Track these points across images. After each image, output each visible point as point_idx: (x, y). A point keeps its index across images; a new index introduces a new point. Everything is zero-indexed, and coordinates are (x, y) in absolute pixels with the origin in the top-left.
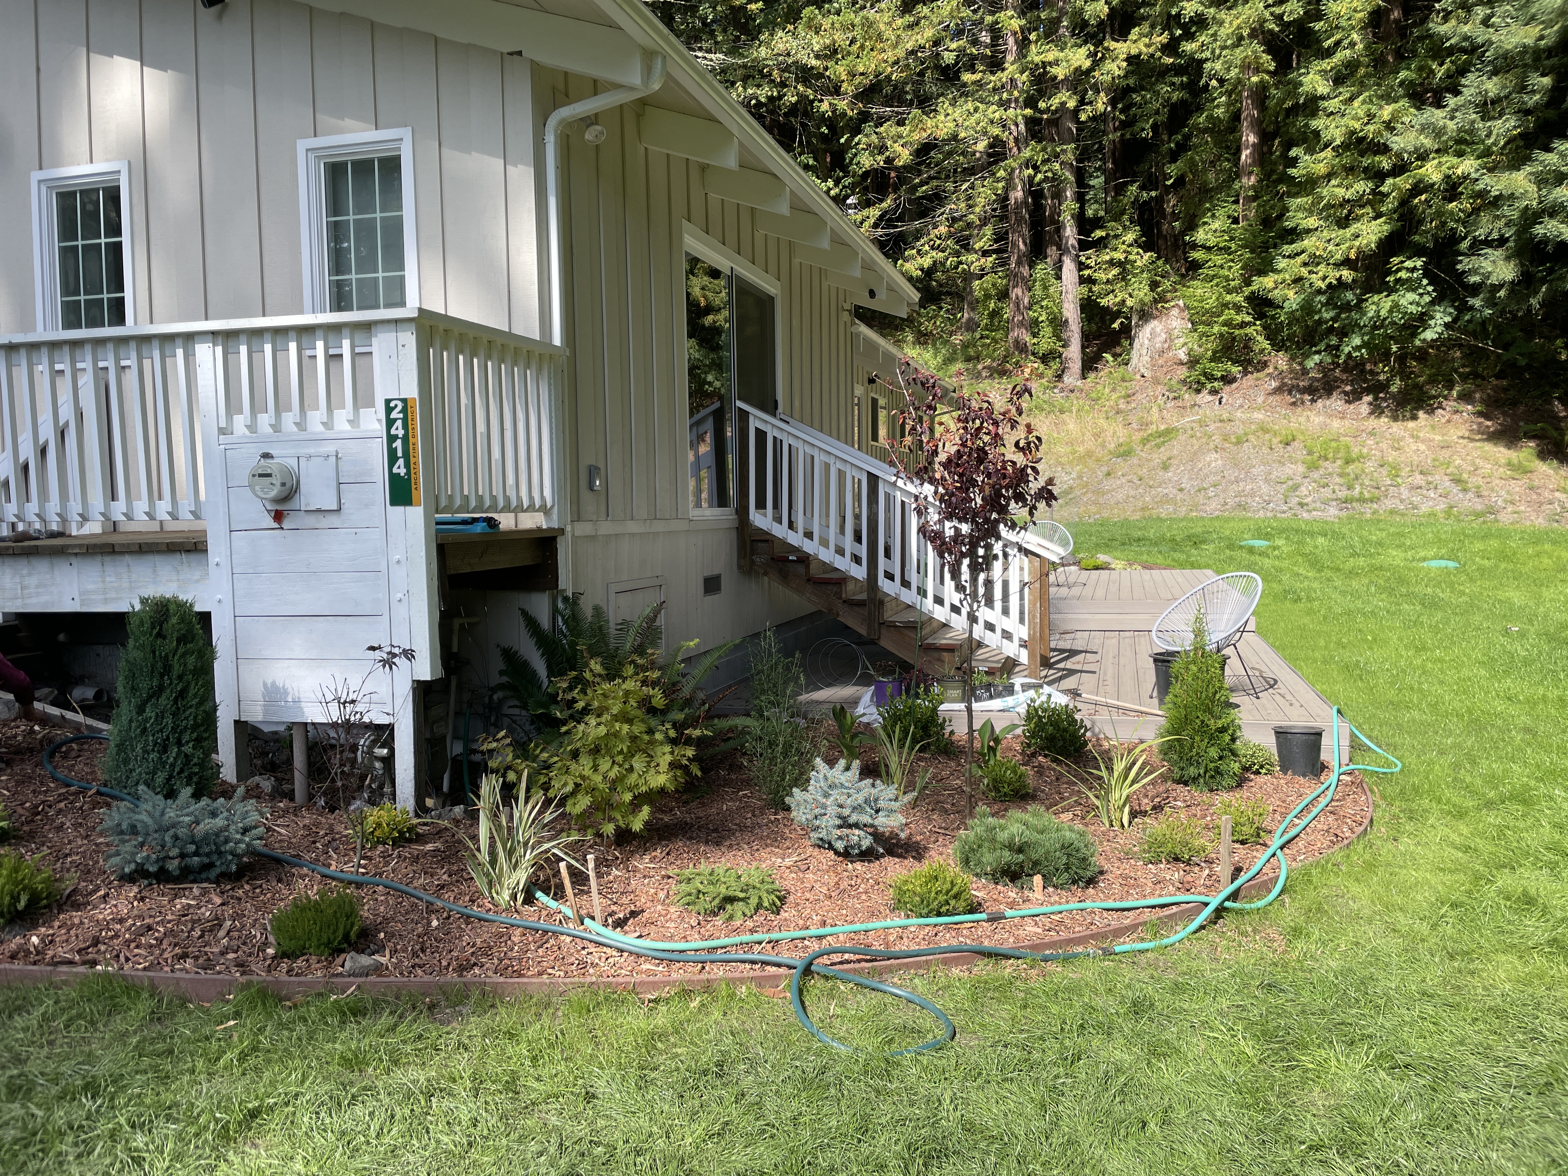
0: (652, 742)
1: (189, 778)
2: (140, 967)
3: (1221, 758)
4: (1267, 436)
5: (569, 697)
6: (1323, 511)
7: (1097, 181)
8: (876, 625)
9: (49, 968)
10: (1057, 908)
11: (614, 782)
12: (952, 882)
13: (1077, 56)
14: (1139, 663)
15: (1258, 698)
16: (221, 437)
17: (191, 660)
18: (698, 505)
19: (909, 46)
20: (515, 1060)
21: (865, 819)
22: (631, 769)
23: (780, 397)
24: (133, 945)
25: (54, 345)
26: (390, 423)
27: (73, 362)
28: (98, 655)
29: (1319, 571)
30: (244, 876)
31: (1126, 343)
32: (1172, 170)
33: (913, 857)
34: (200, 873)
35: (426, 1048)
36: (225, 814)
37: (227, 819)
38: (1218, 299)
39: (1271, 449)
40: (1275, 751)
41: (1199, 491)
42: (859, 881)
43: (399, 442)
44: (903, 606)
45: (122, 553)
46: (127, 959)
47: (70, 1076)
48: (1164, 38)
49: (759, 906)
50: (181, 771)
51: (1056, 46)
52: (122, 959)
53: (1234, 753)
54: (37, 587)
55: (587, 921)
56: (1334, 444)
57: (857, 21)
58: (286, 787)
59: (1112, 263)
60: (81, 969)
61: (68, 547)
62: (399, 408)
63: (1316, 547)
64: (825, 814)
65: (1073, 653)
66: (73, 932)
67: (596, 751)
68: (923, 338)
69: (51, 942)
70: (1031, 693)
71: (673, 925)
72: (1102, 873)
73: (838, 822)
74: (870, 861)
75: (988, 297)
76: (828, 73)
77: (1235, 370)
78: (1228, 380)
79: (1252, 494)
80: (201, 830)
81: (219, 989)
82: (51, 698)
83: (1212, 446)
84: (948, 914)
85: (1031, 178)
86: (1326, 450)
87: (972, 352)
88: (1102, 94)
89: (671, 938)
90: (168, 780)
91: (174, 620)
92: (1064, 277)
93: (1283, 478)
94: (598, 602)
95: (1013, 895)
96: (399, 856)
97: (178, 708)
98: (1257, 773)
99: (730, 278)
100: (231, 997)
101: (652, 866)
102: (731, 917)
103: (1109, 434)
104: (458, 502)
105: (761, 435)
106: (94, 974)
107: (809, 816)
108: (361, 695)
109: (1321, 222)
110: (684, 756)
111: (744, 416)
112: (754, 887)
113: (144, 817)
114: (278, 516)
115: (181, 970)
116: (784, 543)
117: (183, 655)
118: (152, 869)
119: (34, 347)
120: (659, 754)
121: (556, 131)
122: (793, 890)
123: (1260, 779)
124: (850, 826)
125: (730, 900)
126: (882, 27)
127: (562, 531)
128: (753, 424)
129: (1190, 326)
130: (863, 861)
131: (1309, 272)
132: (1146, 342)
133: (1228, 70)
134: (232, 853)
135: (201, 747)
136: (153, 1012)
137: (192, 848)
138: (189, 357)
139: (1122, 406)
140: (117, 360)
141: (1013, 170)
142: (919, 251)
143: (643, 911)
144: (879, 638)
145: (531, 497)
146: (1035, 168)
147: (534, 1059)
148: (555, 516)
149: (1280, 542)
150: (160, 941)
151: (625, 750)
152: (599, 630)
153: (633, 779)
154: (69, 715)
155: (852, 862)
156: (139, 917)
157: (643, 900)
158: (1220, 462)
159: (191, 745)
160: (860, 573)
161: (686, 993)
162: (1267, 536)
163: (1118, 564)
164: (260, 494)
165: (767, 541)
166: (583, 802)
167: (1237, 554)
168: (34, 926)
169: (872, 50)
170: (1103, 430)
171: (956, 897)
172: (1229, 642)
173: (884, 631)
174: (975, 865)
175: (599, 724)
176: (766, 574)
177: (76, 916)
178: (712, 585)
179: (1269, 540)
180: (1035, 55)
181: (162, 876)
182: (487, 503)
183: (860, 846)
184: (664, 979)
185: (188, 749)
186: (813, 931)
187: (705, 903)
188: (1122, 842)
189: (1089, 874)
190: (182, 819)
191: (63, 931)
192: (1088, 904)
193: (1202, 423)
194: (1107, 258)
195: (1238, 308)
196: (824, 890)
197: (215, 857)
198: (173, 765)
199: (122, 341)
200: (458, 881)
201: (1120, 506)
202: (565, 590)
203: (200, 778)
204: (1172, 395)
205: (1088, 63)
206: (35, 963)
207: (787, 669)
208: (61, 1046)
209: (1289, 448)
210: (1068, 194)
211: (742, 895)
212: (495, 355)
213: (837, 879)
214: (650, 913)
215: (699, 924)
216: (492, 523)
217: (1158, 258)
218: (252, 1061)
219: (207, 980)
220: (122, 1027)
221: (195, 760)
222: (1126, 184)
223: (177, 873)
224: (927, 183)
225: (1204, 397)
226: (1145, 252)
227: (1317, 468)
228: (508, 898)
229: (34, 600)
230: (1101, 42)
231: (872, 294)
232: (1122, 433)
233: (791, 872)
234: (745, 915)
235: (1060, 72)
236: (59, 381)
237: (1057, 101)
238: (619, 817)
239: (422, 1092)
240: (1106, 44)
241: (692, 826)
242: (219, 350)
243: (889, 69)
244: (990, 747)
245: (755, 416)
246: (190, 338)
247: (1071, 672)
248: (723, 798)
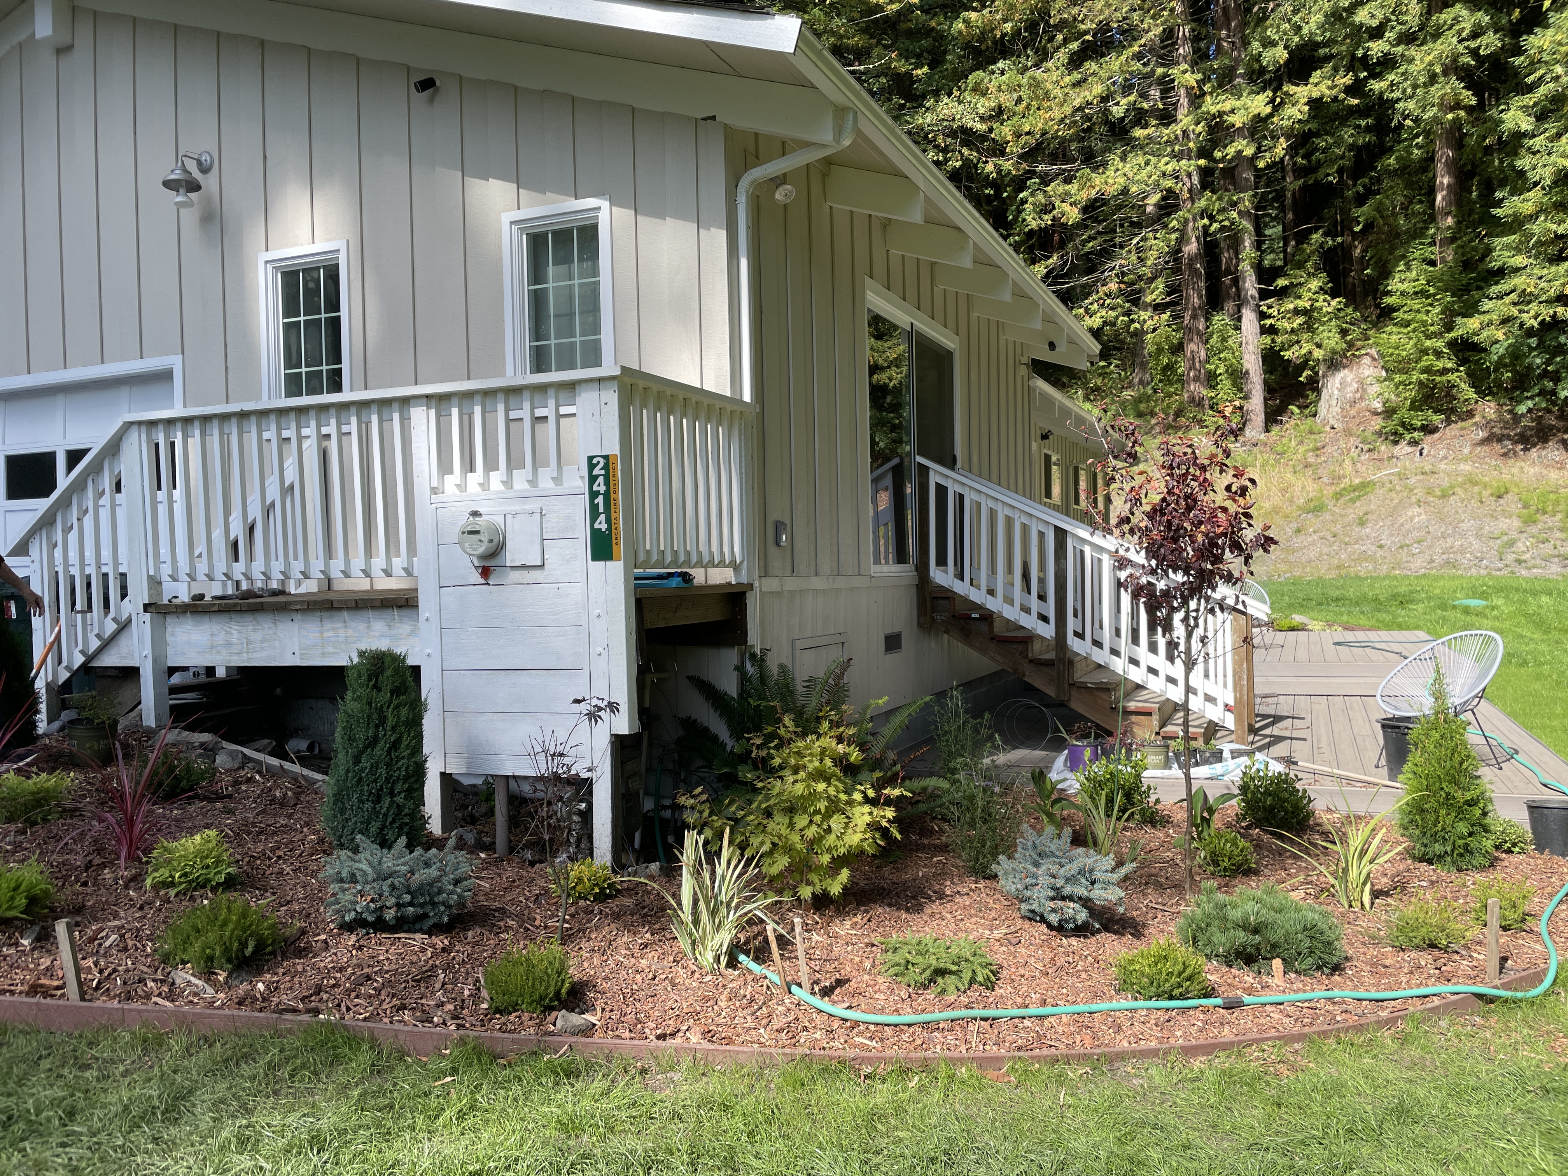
0: (850, 803)
1: (400, 828)
2: (361, 1017)
3: (1471, 834)
4: (1476, 489)
5: (763, 753)
6: (1544, 568)
7: (1274, 231)
8: (1066, 686)
9: (275, 1016)
10: (1301, 996)
11: (812, 842)
12: (1184, 964)
13: (1256, 103)
14: (1356, 730)
15: (1501, 769)
16: (433, 496)
17: (404, 711)
18: (877, 561)
19: (1077, 103)
20: (731, 1134)
21: (1081, 891)
22: (829, 830)
23: (959, 451)
24: (353, 995)
25: (282, 412)
26: (592, 479)
27: (299, 428)
28: (311, 708)
29: (1546, 632)
30: (455, 927)
31: (1312, 396)
32: (1363, 213)
33: (1131, 934)
34: (414, 923)
35: (641, 1116)
36: (438, 865)
37: (439, 869)
38: (1416, 344)
39: (1482, 502)
40: (1528, 827)
41: (1401, 547)
42: (1076, 958)
43: (601, 497)
44: (1092, 666)
45: (340, 609)
46: (348, 1009)
47: (296, 1128)
48: (1348, 80)
49: (973, 981)
50: (393, 821)
51: (1232, 94)
52: (344, 1009)
53: (1486, 830)
54: (262, 642)
55: (794, 988)
56: (1552, 496)
57: (1024, 81)
58: (488, 840)
59: (1297, 312)
60: (306, 1017)
61: (291, 603)
62: (601, 465)
63: (1541, 607)
64: (1037, 885)
65: (1277, 719)
66: (296, 979)
67: (791, 810)
68: (1093, 394)
69: (276, 989)
70: (1244, 760)
71: (882, 996)
72: (1347, 959)
73: (1051, 893)
74: (1085, 937)
75: (1160, 351)
76: (993, 136)
77: (1437, 419)
78: (1429, 429)
79: (1462, 551)
80: (417, 879)
81: (436, 1043)
82: (269, 749)
83: (1414, 500)
84: (1182, 997)
85: (1206, 228)
86: (1543, 502)
87: (1142, 406)
88: (1282, 140)
89: (882, 1011)
90: (382, 829)
91: (389, 672)
92: (1243, 328)
93: (1497, 533)
94: (784, 661)
95: (1250, 979)
96: (601, 912)
97: (392, 759)
98: (1509, 851)
99: (910, 334)
100: (448, 1052)
101: (854, 932)
102: (943, 991)
103: (1297, 488)
104: (655, 557)
105: (942, 491)
106: (317, 1023)
107: (1019, 886)
108: (567, 748)
109: (1531, 260)
110: (884, 817)
111: (924, 471)
112: (967, 960)
113: (364, 866)
114: (486, 572)
115: (400, 1021)
116: (966, 600)
117: (397, 707)
118: (371, 918)
119: (263, 414)
120: (857, 815)
121: (747, 192)
122: (1005, 965)
123: (1515, 859)
124: (1063, 898)
125: (941, 972)
126: (1050, 86)
127: (751, 586)
128: (934, 479)
129: (1384, 373)
130: (1079, 937)
131: (1520, 312)
132: (1336, 392)
133: (1424, 109)
134: (444, 904)
135: (412, 798)
136: (373, 1065)
137: (407, 898)
138: (405, 420)
139: (1311, 460)
140: (339, 425)
141: (1186, 221)
142: (1087, 310)
143: (849, 980)
144: (1069, 700)
145: (722, 553)
146: (1212, 218)
147: (751, 1134)
148: (744, 572)
149: (1500, 602)
150: (378, 991)
151: (823, 811)
152: (786, 690)
153: (831, 840)
154: (287, 765)
155: (1066, 937)
156: (358, 966)
157: (848, 969)
158: (1423, 517)
159: (402, 795)
160: (1047, 631)
161: (904, 1071)
162: (1484, 595)
163: (1316, 625)
164: (468, 550)
165: (948, 598)
166: (782, 862)
167: (1451, 614)
168: (260, 972)
169: (1039, 109)
170: (1290, 485)
171: (1189, 979)
172: (1464, 707)
173: (1074, 693)
174: (1205, 945)
175: (796, 781)
176: (947, 632)
177: (300, 964)
178: (892, 642)
179: (1486, 599)
180: (1210, 105)
181: (380, 925)
182: (682, 558)
183: (1075, 921)
184: (879, 1055)
185: (399, 799)
186: (1033, 1011)
187: (915, 975)
188: (1364, 925)
189: (1335, 960)
190: (398, 868)
191: (287, 979)
192: (1336, 993)
193: (1402, 476)
194: (1291, 306)
195: (1438, 354)
196: (1040, 966)
197: (428, 908)
198: (386, 815)
199: (345, 406)
200: (660, 941)
201: (1312, 563)
202: (753, 646)
203: (411, 828)
204: (1366, 447)
205: (1268, 109)
206: (261, 1010)
207: (976, 730)
208: (286, 1096)
209: (1501, 501)
210: (1247, 244)
211: (954, 968)
212: (690, 413)
213: (1052, 955)
214: (856, 983)
215: (910, 997)
216: (686, 578)
217: (1346, 306)
218: (470, 1121)
219: (425, 1033)
220: (343, 1080)
221: (406, 810)
222: (1310, 231)
223: (393, 922)
224: (1095, 239)
225: (1403, 449)
226: (1333, 298)
227: (1535, 522)
228: (712, 961)
229: (258, 655)
230: (1279, 87)
231: (1052, 346)
232: (1312, 488)
233: (1001, 945)
234: (958, 990)
235: (1238, 120)
236: (285, 447)
237: (1233, 150)
238: (816, 881)
239: (641, 1165)
240: (1285, 89)
241: (890, 891)
242: (432, 412)
243: (1056, 127)
244: (1203, 818)
245: (936, 471)
246: (405, 402)
247: (1278, 739)
248: (917, 863)
